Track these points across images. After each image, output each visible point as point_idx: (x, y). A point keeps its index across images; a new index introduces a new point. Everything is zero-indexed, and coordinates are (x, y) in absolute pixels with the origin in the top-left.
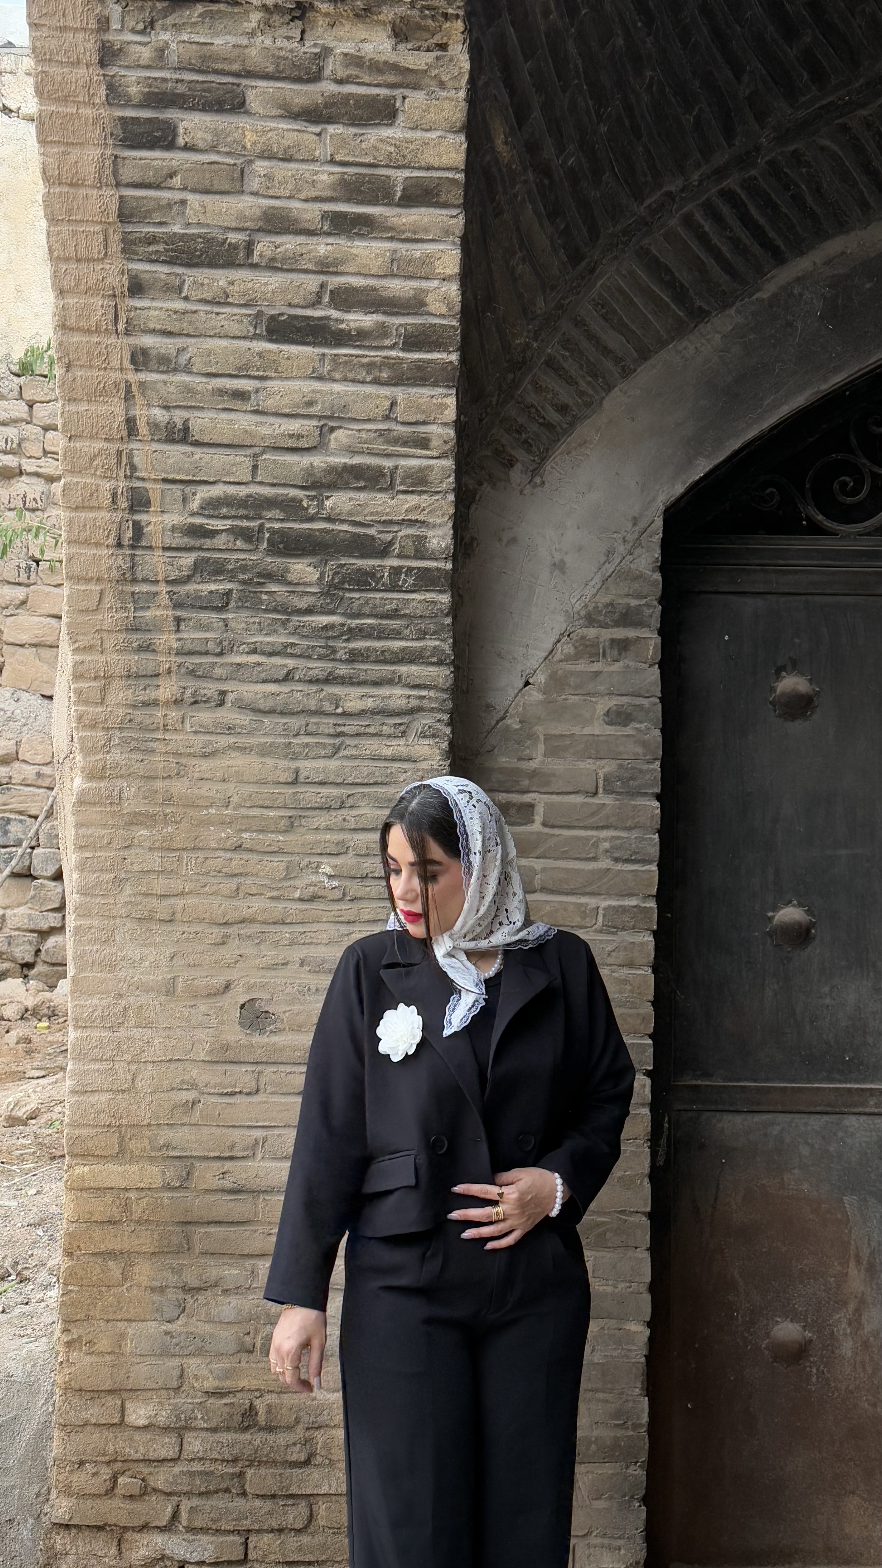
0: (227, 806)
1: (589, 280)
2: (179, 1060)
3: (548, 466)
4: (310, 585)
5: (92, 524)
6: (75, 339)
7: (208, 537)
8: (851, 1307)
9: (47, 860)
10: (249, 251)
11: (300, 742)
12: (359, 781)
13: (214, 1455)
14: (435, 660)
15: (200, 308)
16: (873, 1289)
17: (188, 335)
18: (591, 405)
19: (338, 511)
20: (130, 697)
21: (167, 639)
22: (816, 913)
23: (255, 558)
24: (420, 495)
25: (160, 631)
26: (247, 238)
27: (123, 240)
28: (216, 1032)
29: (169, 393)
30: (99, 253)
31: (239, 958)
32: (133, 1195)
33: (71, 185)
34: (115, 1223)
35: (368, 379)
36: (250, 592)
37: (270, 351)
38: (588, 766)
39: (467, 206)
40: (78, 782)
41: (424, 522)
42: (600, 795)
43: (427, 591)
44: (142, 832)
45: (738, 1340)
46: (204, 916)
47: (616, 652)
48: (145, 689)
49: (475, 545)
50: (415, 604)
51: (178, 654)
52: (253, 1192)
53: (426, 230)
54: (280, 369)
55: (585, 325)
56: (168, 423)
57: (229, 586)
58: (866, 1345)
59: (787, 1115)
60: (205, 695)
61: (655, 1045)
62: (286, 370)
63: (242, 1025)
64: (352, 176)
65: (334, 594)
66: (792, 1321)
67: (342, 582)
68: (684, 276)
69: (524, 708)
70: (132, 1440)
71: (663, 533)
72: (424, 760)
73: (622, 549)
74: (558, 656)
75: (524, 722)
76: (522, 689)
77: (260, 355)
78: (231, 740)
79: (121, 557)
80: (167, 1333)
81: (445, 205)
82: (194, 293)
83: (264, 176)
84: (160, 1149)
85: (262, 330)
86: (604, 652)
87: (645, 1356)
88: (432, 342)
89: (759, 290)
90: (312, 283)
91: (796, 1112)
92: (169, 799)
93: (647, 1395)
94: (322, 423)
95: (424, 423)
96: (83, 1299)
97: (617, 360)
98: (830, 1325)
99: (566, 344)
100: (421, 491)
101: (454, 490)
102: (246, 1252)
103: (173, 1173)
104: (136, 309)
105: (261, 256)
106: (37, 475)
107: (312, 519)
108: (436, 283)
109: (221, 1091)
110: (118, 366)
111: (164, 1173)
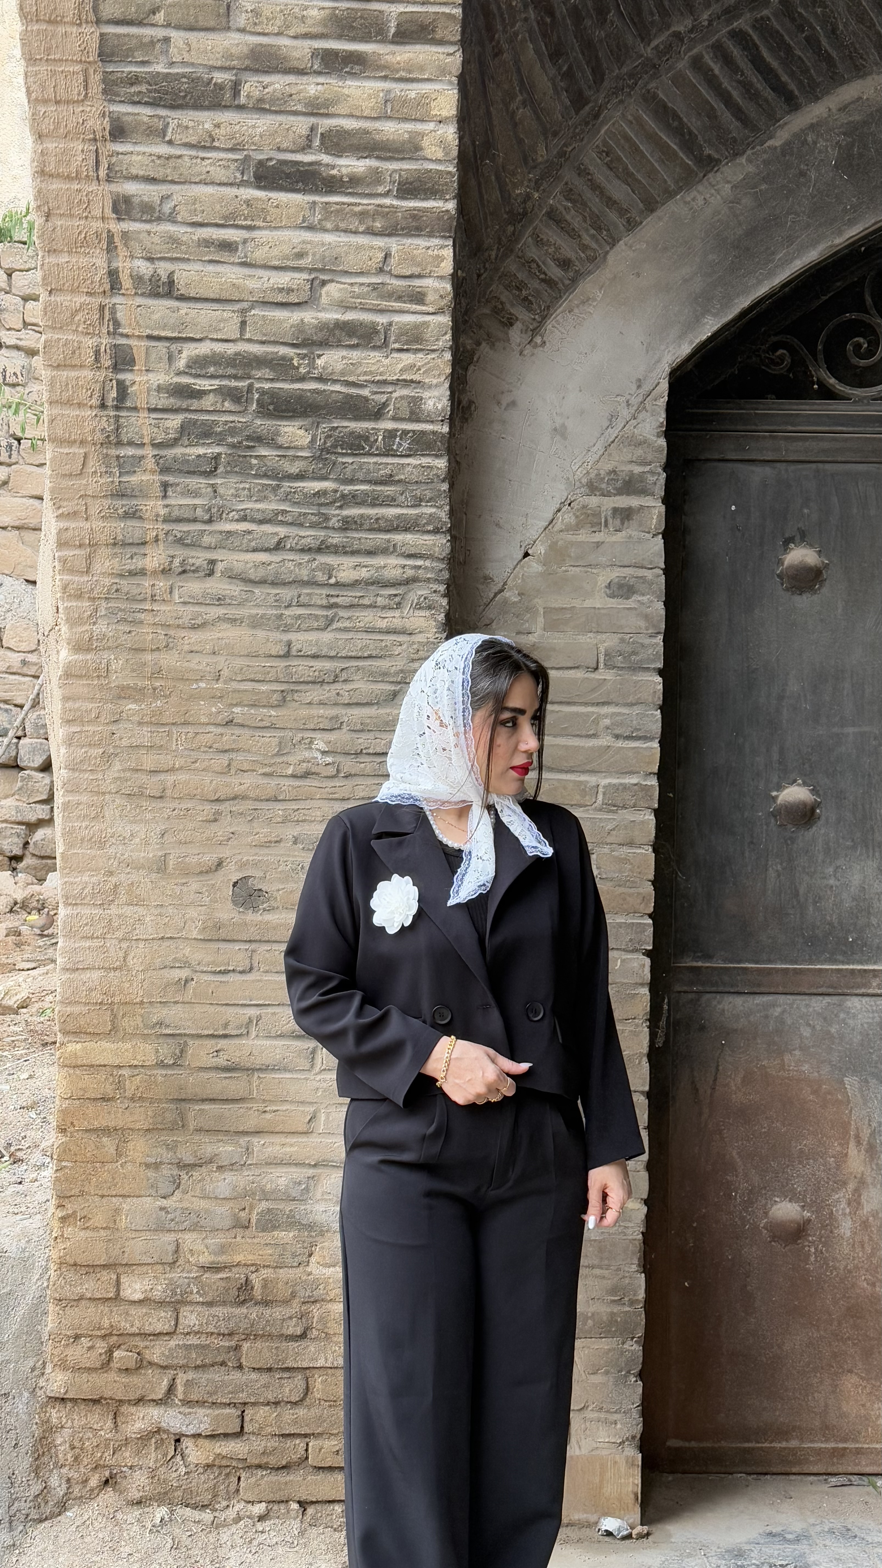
0: (218, 680)
1: (593, 125)
2: (171, 938)
3: (549, 325)
4: (302, 448)
5: (74, 383)
6: (54, 186)
7: (195, 398)
8: (851, 1186)
9: (34, 750)
10: (236, 92)
11: (293, 613)
12: (353, 654)
13: (211, 1329)
14: (430, 528)
15: (185, 153)
16: (873, 1169)
17: (173, 182)
18: (595, 260)
19: (330, 370)
20: (117, 566)
21: (154, 506)
22: (821, 792)
23: (244, 420)
24: (415, 353)
25: (146, 496)
26: (234, 78)
27: (104, 81)
28: (208, 910)
29: (153, 243)
30: (79, 95)
31: (231, 835)
32: (125, 1072)
33: (50, 22)
34: (109, 1100)
35: (361, 230)
36: (239, 456)
37: (257, 199)
38: (588, 640)
39: (465, 43)
40: (64, 655)
41: (419, 382)
42: (601, 671)
43: (423, 455)
44: (130, 706)
45: (737, 1219)
46: (195, 792)
47: (618, 522)
48: (132, 558)
49: (473, 408)
50: (409, 469)
51: (165, 521)
52: (248, 1070)
53: (422, 69)
54: (268, 219)
55: (589, 174)
56: (153, 276)
57: (217, 450)
58: (865, 1225)
59: (788, 997)
60: (193, 564)
61: (655, 925)
62: (275, 219)
63: (235, 903)
64: (343, 11)
65: (326, 459)
66: (790, 1201)
67: (335, 446)
68: (694, 123)
69: (523, 580)
70: (127, 1314)
71: (669, 396)
72: (420, 632)
73: (625, 413)
74: (559, 525)
75: (523, 594)
76: (521, 561)
77: (248, 203)
78: (221, 611)
79: (105, 419)
80: (162, 1209)
81: (441, 42)
82: (178, 137)
83: (252, 11)
84: (154, 1027)
85: (249, 176)
86: (606, 521)
87: (642, 1233)
88: (428, 189)
89: (770, 138)
90: (302, 125)
91: (797, 994)
92: (157, 673)
93: (644, 1272)
94: (313, 276)
95: (419, 276)
96: (77, 1175)
97: (622, 212)
98: (829, 1205)
99: (569, 194)
100: (416, 349)
101: (451, 348)
102: (241, 1129)
103: (166, 1051)
104: (118, 154)
105: (248, 96)
106: (17, 348)
107: (302, 379)
108: (431, 126)
109: (213, 969)
110: (99, 215)
111: (157, 1051)
